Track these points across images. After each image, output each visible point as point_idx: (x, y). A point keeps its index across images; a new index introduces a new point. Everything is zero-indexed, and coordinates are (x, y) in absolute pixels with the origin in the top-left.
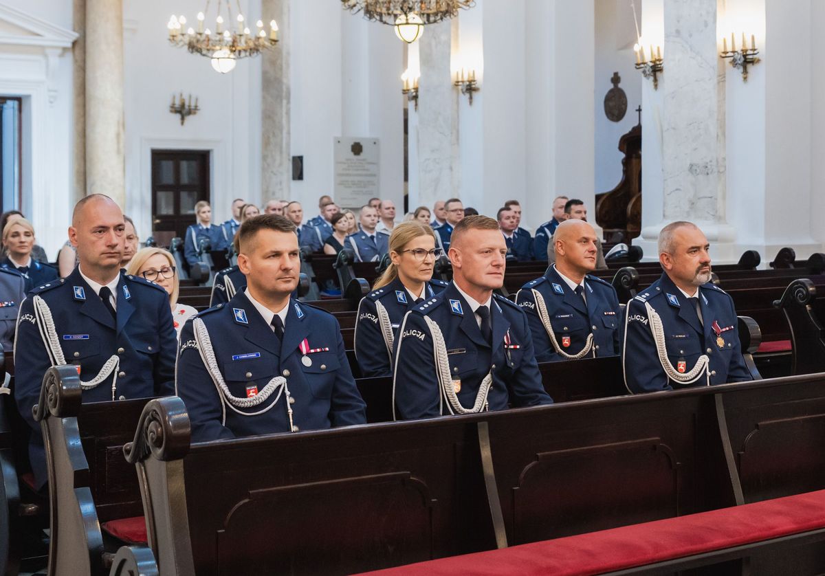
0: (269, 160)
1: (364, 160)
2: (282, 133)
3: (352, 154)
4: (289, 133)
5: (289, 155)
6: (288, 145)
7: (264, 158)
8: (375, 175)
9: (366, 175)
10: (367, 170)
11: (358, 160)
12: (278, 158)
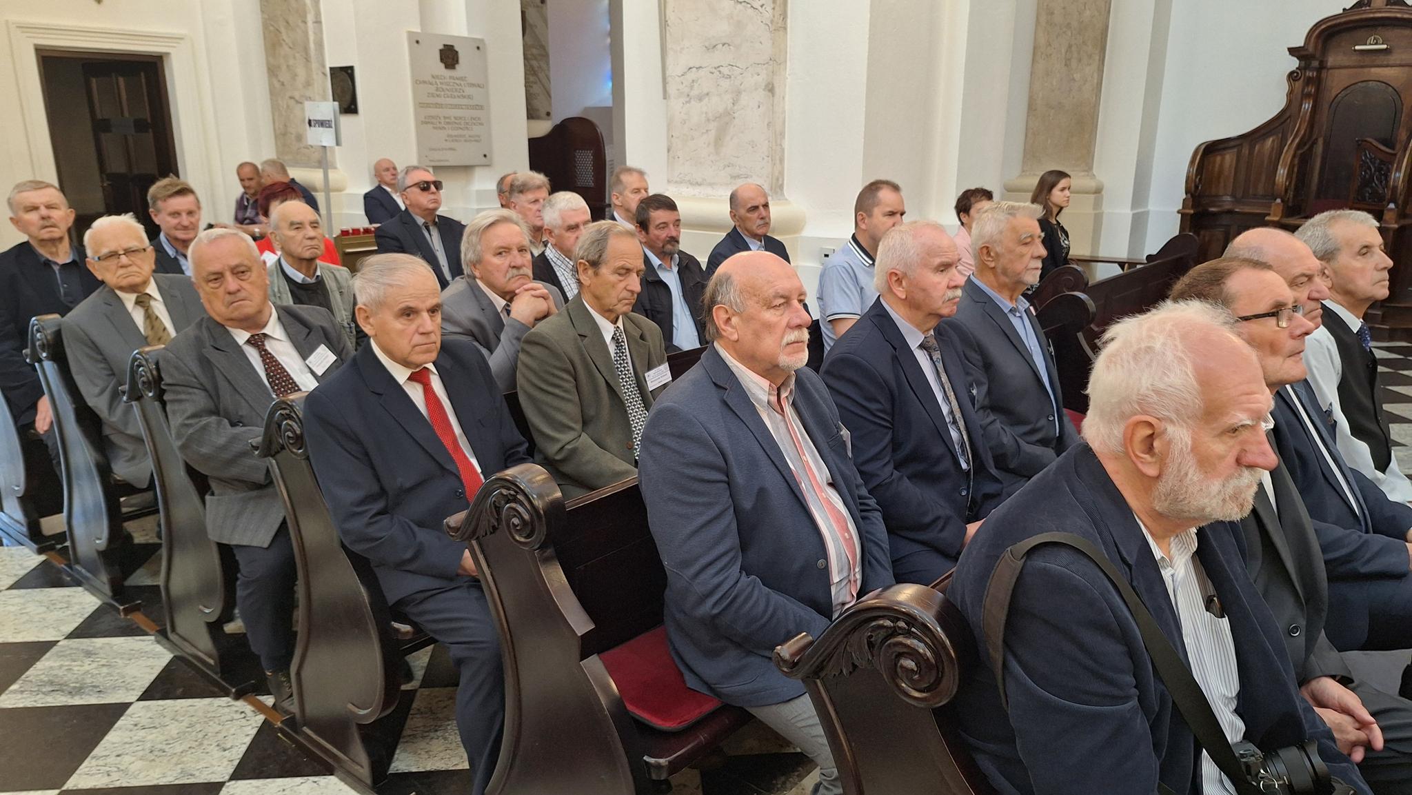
0: (284, 76)
1: (461, 79)
2: (305, 22)
3: (442, 65)
4: (318, 22)
5: (324, 66)
6: (320, 45)
7: (272, 71)
8: (481, 107)
9: (468, 107)
10: (469, 97)
11: (450, 77)
12: (301, 72)
